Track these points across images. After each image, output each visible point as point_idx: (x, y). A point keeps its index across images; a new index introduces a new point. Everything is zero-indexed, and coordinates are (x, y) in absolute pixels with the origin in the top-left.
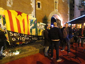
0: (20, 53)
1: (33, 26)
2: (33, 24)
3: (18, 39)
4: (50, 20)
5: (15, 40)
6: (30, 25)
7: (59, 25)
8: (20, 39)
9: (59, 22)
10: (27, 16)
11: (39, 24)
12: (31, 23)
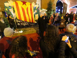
0: (23, 32)
1: (36, 12)
3: (21, 24)
4: (56, 4)
5: (19, 25)
6: (34, 12)
7: (65, 9)
8: (22, 24)
9: (66, 6)
10: (31, 4)
11: (41, 10)
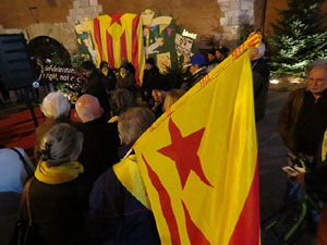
1: (161, 44)
2: (160, 39)
6: (150, 44)
10: (136, 19)
11: (180, 37)
12: (152, 36)
